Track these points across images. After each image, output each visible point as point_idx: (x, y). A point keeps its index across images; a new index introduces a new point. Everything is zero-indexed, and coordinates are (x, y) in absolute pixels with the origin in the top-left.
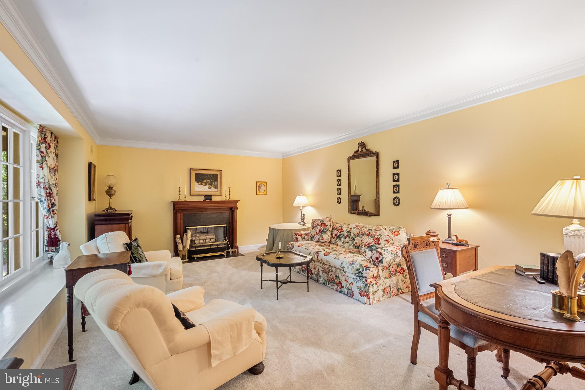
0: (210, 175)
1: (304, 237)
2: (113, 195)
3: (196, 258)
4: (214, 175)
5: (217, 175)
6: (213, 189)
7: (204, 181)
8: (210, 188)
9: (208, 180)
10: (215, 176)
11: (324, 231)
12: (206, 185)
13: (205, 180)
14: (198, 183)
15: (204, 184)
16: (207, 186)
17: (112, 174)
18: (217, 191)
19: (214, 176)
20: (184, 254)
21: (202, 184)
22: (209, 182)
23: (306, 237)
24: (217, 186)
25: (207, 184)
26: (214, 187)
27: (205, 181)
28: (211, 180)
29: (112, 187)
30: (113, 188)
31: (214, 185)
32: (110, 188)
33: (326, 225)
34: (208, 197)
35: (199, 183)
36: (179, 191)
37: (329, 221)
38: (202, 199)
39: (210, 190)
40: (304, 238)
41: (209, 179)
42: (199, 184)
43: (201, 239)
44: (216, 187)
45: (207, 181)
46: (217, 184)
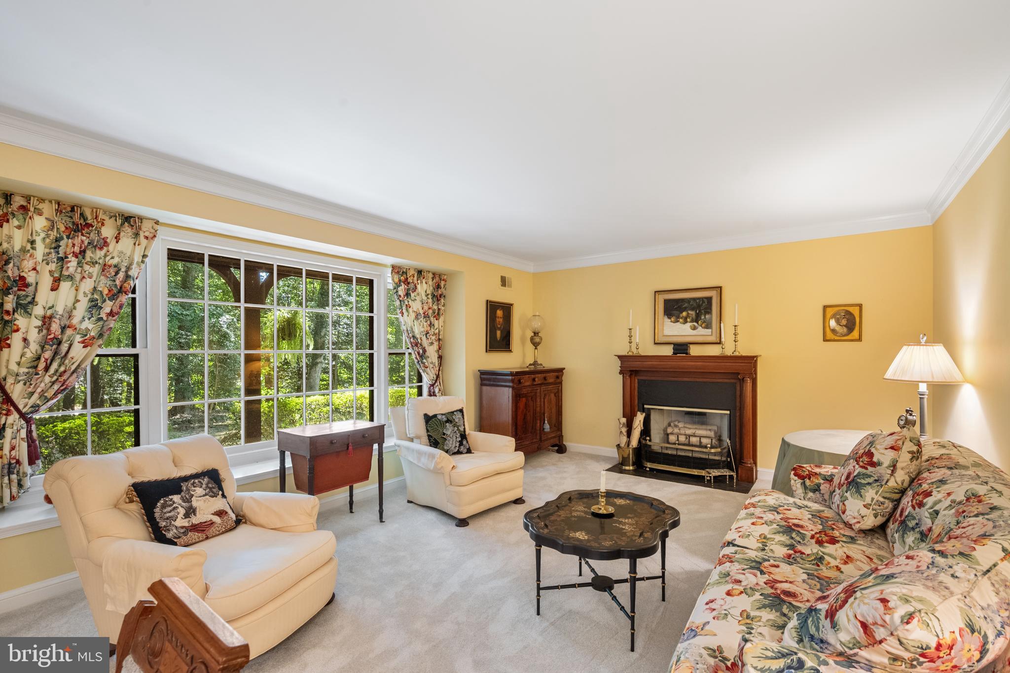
0: (694, 299)
1: (819, 485)
2: (539, 344)
3: (648, 469)
4: (703, 300)
5: (709, 299)
6: (701, 331)
7: (681, 315)
8: (694, 328)
9: (690, 312)
10: (706, 301)
11: (857, 483)
12: (685, 322)
13: (684, 311)
14: (669, 318)
15: (681, 320)
16: (689, 325)
17: (537, 314)
18: (710, 334)
19: (703, 302)
20: (626, 456)
21: (678, 321)
22: (692, 314)
23: (824, 487)
24: (711, 323)
25: (688, 320)
26: (703, 325)
27: (684, 314)
28: (696, 311)
29: (538, 333)
30: (540, 335)
31: (704, 322)
32: (536, 334)
33: (875, 459)
34: (681, 348)
35: (673, 319)
36: (630, 337)
37: (892, 448)
38: (668, 351)
39: (694, 332)
40: (816, 489)
41: (692, 309)
42: (671, 322)
43: (681, 434)
44: (708, 326)
45: (688, 313)
46: (711, 319)
